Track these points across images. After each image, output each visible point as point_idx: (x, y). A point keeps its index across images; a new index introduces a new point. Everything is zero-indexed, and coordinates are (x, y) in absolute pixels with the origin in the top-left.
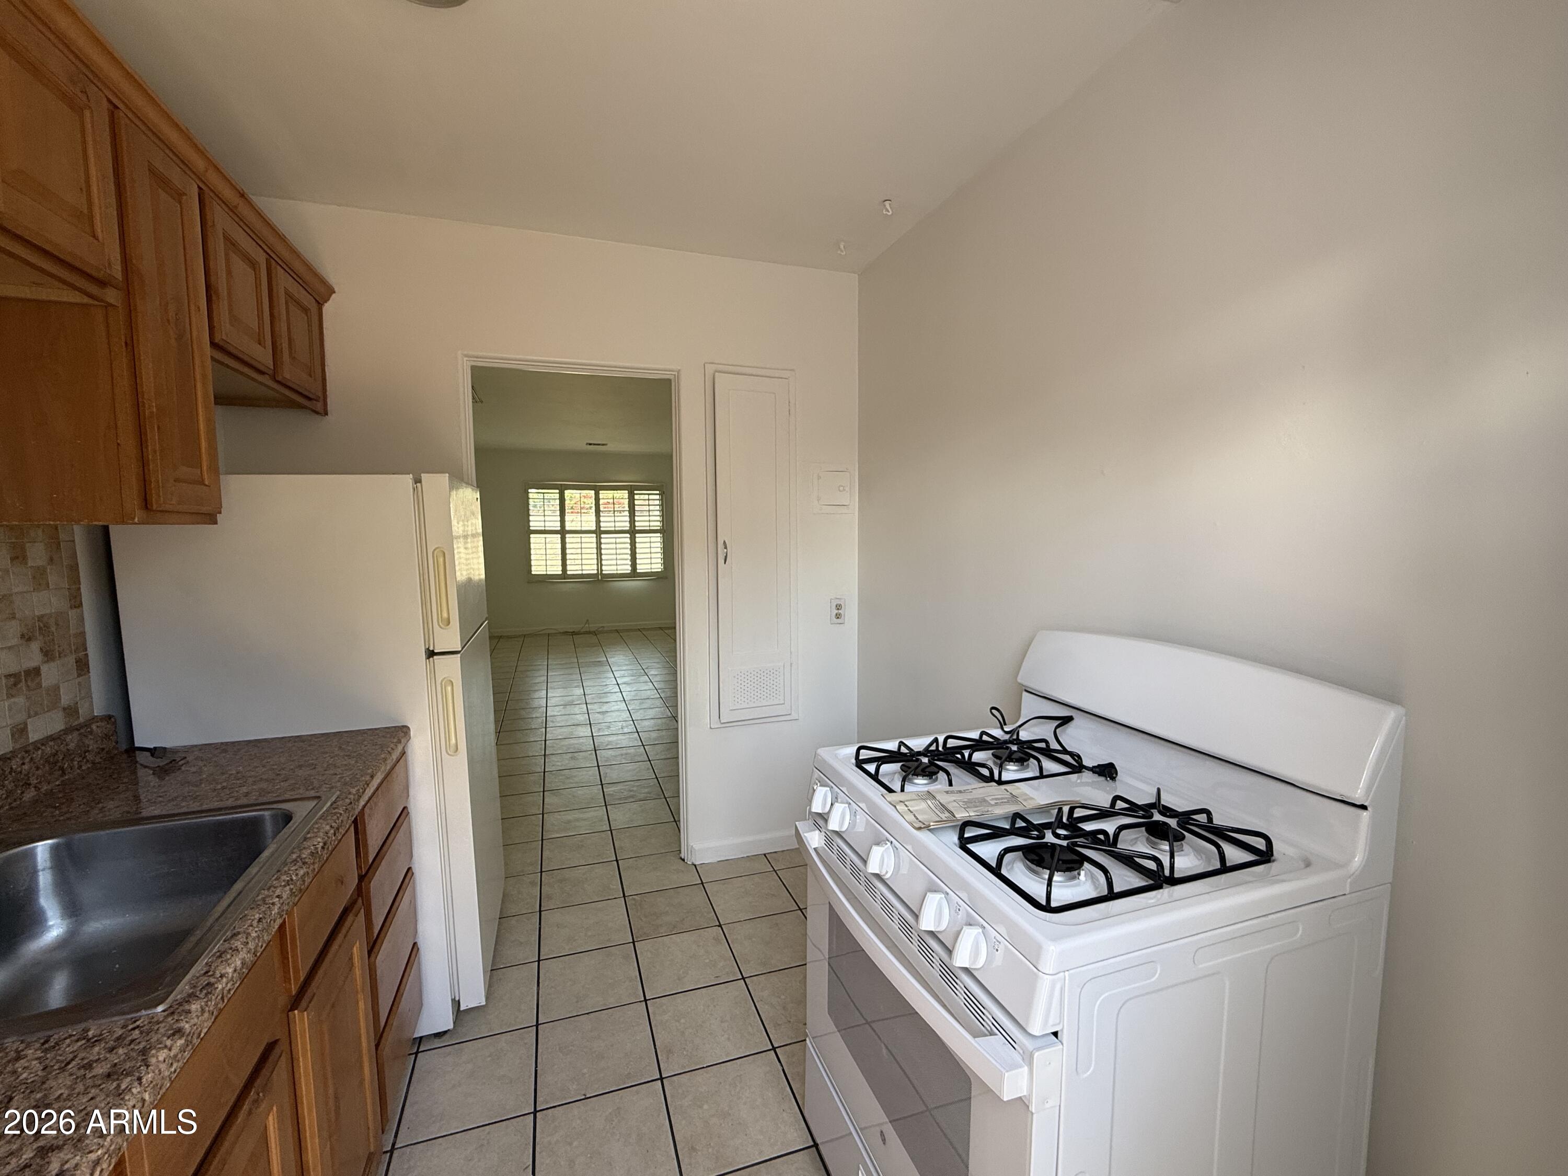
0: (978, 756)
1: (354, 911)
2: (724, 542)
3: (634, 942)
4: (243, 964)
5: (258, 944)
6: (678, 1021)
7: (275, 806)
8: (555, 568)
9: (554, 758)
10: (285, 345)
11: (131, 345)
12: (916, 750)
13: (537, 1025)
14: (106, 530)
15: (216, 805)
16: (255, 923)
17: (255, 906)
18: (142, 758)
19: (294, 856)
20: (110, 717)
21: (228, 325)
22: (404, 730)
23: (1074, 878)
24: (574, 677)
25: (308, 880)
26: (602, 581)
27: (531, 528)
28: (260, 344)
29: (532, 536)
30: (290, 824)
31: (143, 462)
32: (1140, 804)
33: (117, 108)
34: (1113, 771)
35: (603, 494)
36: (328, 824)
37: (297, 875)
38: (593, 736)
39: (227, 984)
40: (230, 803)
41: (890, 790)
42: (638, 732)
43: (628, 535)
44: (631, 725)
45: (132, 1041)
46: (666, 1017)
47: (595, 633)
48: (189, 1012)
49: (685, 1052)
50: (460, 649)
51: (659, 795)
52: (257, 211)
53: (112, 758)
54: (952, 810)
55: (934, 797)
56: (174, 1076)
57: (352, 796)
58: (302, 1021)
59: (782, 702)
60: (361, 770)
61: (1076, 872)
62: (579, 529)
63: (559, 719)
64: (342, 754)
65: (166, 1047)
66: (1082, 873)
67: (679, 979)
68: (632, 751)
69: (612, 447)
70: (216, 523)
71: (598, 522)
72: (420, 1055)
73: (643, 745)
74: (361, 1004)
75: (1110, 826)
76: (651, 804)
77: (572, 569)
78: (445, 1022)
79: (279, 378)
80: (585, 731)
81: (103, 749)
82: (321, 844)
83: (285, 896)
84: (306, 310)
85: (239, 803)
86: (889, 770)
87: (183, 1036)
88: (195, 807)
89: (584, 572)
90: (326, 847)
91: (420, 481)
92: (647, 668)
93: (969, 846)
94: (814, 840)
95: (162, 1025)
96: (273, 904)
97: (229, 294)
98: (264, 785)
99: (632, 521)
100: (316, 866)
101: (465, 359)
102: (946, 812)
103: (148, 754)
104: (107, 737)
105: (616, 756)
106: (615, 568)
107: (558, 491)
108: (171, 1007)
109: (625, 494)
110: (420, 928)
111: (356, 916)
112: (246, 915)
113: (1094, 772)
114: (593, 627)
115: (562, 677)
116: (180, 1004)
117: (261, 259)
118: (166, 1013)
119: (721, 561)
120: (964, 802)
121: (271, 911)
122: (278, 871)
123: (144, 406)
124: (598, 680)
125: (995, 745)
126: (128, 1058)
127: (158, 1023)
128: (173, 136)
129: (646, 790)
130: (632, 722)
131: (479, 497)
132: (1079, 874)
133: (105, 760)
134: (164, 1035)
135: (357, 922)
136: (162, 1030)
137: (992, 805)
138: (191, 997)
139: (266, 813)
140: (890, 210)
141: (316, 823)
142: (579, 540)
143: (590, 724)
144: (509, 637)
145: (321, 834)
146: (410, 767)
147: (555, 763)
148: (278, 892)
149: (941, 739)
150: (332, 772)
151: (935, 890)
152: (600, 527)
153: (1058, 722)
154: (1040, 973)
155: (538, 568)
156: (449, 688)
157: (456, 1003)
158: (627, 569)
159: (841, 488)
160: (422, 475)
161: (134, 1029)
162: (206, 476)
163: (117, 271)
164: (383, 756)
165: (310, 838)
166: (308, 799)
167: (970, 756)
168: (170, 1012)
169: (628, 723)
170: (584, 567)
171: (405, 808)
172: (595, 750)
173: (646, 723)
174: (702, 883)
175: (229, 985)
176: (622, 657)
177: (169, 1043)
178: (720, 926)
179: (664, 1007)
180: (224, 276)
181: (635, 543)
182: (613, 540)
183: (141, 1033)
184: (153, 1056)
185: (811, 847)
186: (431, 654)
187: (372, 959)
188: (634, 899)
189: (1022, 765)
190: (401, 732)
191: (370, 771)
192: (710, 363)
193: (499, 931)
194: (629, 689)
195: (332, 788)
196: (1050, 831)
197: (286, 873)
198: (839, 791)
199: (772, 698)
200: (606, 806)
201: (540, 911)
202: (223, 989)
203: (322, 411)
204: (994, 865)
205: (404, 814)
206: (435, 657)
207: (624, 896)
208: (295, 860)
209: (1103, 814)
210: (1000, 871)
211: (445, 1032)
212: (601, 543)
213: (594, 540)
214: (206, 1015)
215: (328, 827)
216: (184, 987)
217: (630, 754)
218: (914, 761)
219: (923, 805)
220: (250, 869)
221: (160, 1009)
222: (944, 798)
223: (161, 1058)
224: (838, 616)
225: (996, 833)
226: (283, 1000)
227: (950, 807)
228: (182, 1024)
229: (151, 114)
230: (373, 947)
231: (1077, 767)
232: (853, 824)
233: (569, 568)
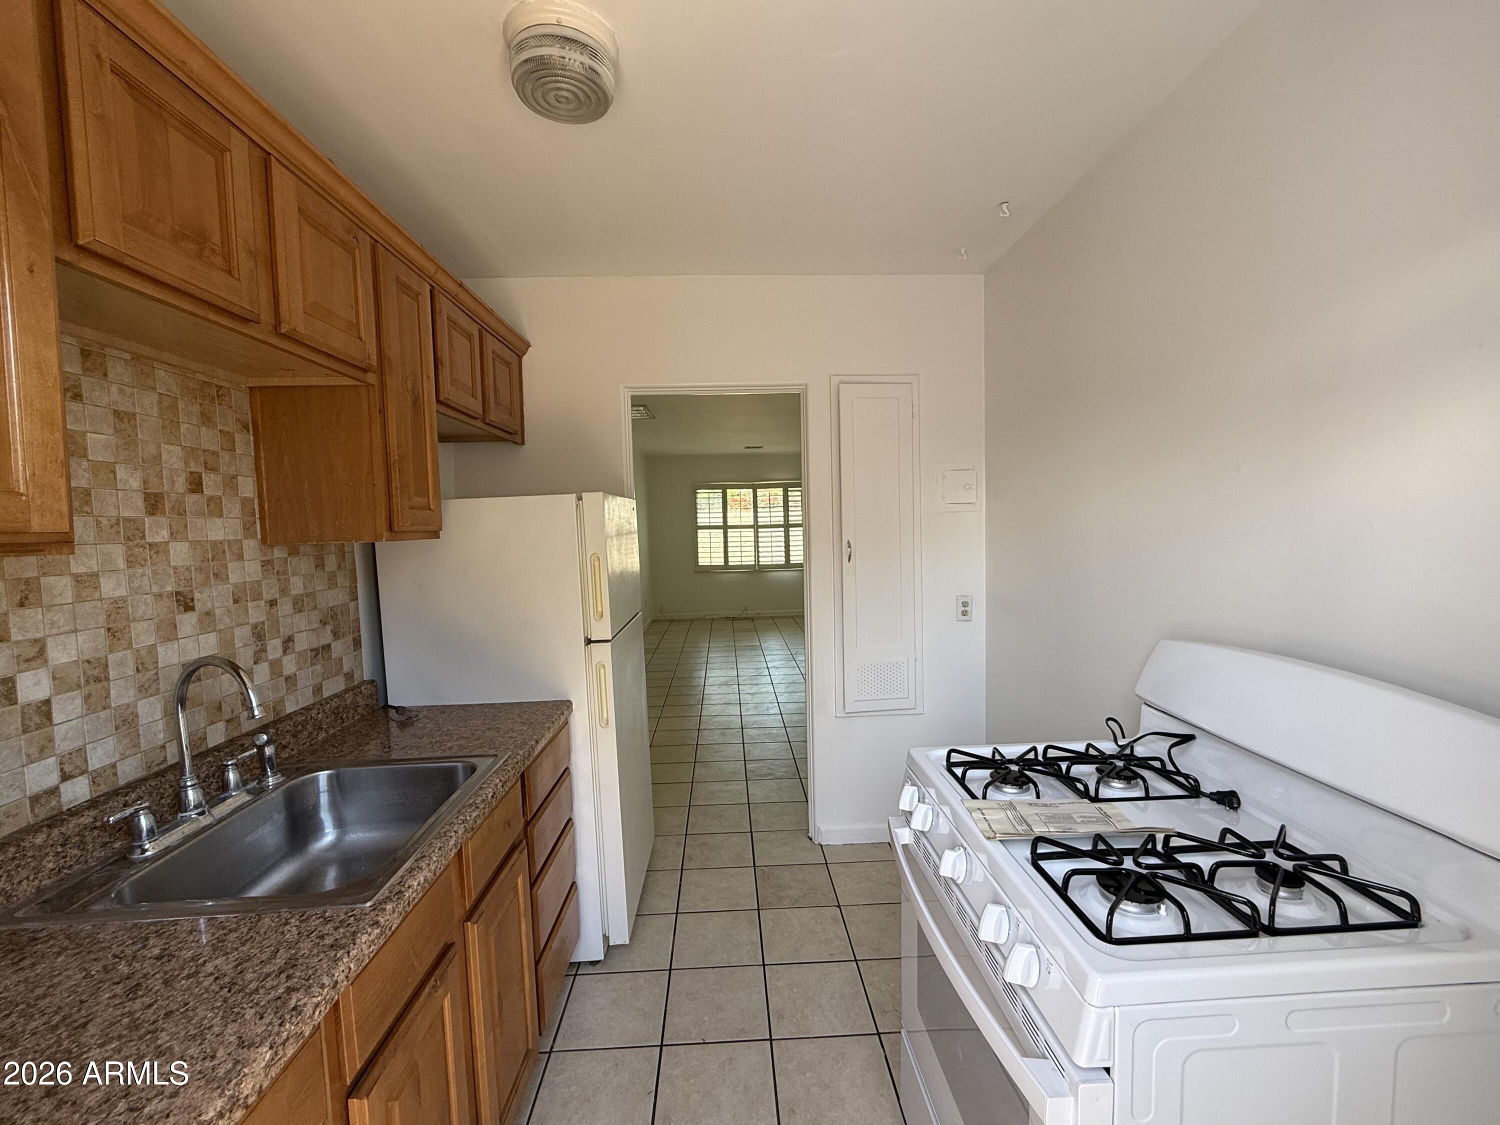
0: (1077, 770)
1: (519, 849)
2: (849, 542)
3: (758, 910)
4: (425, 880)
5: (437, 867)
6: (791, 990)
7: (466, 759)
8: (719, 560)
9: (706, 733)
10: (492, 396)
11: (383, 411)
12: (1007, 758)
13: (670, 970)
14: (373, 544)
15: (430, 755)
16: (436, 851)
17: (439, 837)
18: (392, 713)
19: (471, 801)
20: (373, 681)
21: (449, 386)
22: (568, 704)
23: (1152, 911)
24: (731, 659)
25: (479, 822)
26: (759, 571)
27: (699, 524)
28: (473, 396)
29: (699, 531)
30: (473, 775)
31: (390, 496)
32: (1251, 840)
33: (377, 242)
34: (1235, 800)
35: (760, 492)
36: (498, 778)
37: (470, 816)
38: (741, 715)
39: (412, 894)
40: (438, 754)
41: (974, 797)
42: (781, 714)
43: (783, 529)
44: (775, 707)
45: (348, 925)
46: (780, 984)
47: (752, 619)
48: (385, 910)
49: (794, 1020)
50: (611, 638)
51: (794, 775)
52: (472, 296)
53: (374, 712)
54: (1030, 823)
55: (1015, 809)
56: (371, 955)
57: (519, 757)
58: (473, 931)
59: (906, 696)
60: (530, 736)
61: (1156, 905)
62: (739, 524)
63: (714, 697)
64: (519, 720)
65: (367, 932)
66: (1163, 907)
67: (796, 951)
68: (775, 731)
69: (766, 449)
70: (438, 537)
71: (756, 517)
72: (577, 977)
73: (785, 727)
74: (523, 926)
75: (1205, 861)
76: (787, 782)
77: (733, 561)
78: (598, 954)
79: (487, 421)
80: (735, 710)
81: (368, 705)
82: (491, 794)
83: (460, 833)
84: (508, 364)
85: (445, 754)
86: (979, 776)
87: (379, 927)
88: (416, 754)
89: (743, 563)
90: (495, 796)
91: (581, 499)
92: (795, 654)
93: (1040, 862)
94: (904, 836)
95: (368, 916)
96: (451, 837)
97: (451, 360)
98: (463, 742)
99: (786, 516)
100: (486, 810)
101: (626, 390)
102: (1024, 825)
103: (394, 711)
104: (371, 696)
105: (759, 735)
106: (770, 559)
107: (721, 491)
108: (375, 904)
109: (780, 491)
110: (580, 870)
111: (521, 853)
112: (432, 843)
113: (1212, 799)
114: (751, 613)
115: (721, 658)
116: (380, 904)
117: (474, 330)
118: (371, 909)
119: (845, 559)
120: (1046, 816)
121: (448, 842)
122: (459, 812)
123: (390, 456)
124: (751, 664)
125: (1101, 760)
126: (345, 936)
127: (366, 914)
128: (413, 253)
129: (784, 769)
130: (777, 704)
131: (635, 506)
132: (1159, 907)
133: (369, 714)
134: (367, 924)
135: (520, 858)
136: (366, 921)
137: (1079, 823)
138: (388, 899)
139: (460, 764)
140: (1006, 211)
141: (491, 776)
142: (739, 534)
143: (740, 704)
144: (679, 621)
145: (492, 786)
146: (572, 735)
147: (707, 737)
148: (455, 829)
149: (1040, 748)
150: (510, 735)
151: (997, 901)
152: (757, 522)
153: (1176, 740)
154: (1086, 1004)
155: (704, 560)
156: (602, 671)
157: (606, 938)
158: (781, 560)
159: (968, 487)
160: (583, 494)
161: (351, 916)
162: (431, 503)
163: (374, 361)
164: (547, 725)
165: (484, 788)
166: (489, 756)
167: (1068, 769)
168: (374, 908)
169: (773, 705)
170: (744, 559)
171: (567, 769)
172: (742, 728)
173: (789, 706)
174: (826, 863)
175: (414, 895)
176: (773, 642)
177: (369, 930)
178: (839, 906)
179: (780, 974)
180: (447, 349)
181: (789, 536)
182: (769, 534)
183: (355, 919)
184: (358, 938)
185: (898, 843)
186: (589, 642)
187: (534, 890)
188: (763, 870)
189: (1129, 783)
190: (566, 706)
191: (535, 737)
192: (836, 375)
193: (646, 880)
194: (777, 673)
195: (507, 748)
196: (1131, 857)
197: (464, 814)
198: (926, 792)
199: (896, 692)
200: (747, 780)
201: (682, 870)
202: (409, 897)
203: (520, 442)
204: (1060, 884)
205: (566, 774)
206: (592, 644)
207: (754, 866)
208: (471, 805)
209: (1204, 846)
210: (1067, 892)
211: (598, 962)
212: (758, 537)
213: (752, 534)
214: (396, 914)
215: (498, 781)
216: (384, 892)
217: (772, 734)
218: (1003, 769)
219: (1001, 815)
220: (441, 808)
221: (368, 904)
222: (1024, 811)
223: (363, 941)
224: (964, 613)
225: (1071, 853)
226: (459, 913)
227: (1029, 820)
228: (379, 918)
229: (399, 241)
230: (534, 882)
231: (1193, 790)
232: (935, 825)
233: (730, 559)
